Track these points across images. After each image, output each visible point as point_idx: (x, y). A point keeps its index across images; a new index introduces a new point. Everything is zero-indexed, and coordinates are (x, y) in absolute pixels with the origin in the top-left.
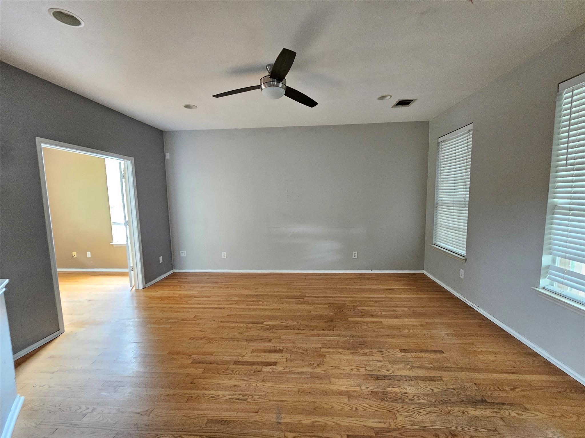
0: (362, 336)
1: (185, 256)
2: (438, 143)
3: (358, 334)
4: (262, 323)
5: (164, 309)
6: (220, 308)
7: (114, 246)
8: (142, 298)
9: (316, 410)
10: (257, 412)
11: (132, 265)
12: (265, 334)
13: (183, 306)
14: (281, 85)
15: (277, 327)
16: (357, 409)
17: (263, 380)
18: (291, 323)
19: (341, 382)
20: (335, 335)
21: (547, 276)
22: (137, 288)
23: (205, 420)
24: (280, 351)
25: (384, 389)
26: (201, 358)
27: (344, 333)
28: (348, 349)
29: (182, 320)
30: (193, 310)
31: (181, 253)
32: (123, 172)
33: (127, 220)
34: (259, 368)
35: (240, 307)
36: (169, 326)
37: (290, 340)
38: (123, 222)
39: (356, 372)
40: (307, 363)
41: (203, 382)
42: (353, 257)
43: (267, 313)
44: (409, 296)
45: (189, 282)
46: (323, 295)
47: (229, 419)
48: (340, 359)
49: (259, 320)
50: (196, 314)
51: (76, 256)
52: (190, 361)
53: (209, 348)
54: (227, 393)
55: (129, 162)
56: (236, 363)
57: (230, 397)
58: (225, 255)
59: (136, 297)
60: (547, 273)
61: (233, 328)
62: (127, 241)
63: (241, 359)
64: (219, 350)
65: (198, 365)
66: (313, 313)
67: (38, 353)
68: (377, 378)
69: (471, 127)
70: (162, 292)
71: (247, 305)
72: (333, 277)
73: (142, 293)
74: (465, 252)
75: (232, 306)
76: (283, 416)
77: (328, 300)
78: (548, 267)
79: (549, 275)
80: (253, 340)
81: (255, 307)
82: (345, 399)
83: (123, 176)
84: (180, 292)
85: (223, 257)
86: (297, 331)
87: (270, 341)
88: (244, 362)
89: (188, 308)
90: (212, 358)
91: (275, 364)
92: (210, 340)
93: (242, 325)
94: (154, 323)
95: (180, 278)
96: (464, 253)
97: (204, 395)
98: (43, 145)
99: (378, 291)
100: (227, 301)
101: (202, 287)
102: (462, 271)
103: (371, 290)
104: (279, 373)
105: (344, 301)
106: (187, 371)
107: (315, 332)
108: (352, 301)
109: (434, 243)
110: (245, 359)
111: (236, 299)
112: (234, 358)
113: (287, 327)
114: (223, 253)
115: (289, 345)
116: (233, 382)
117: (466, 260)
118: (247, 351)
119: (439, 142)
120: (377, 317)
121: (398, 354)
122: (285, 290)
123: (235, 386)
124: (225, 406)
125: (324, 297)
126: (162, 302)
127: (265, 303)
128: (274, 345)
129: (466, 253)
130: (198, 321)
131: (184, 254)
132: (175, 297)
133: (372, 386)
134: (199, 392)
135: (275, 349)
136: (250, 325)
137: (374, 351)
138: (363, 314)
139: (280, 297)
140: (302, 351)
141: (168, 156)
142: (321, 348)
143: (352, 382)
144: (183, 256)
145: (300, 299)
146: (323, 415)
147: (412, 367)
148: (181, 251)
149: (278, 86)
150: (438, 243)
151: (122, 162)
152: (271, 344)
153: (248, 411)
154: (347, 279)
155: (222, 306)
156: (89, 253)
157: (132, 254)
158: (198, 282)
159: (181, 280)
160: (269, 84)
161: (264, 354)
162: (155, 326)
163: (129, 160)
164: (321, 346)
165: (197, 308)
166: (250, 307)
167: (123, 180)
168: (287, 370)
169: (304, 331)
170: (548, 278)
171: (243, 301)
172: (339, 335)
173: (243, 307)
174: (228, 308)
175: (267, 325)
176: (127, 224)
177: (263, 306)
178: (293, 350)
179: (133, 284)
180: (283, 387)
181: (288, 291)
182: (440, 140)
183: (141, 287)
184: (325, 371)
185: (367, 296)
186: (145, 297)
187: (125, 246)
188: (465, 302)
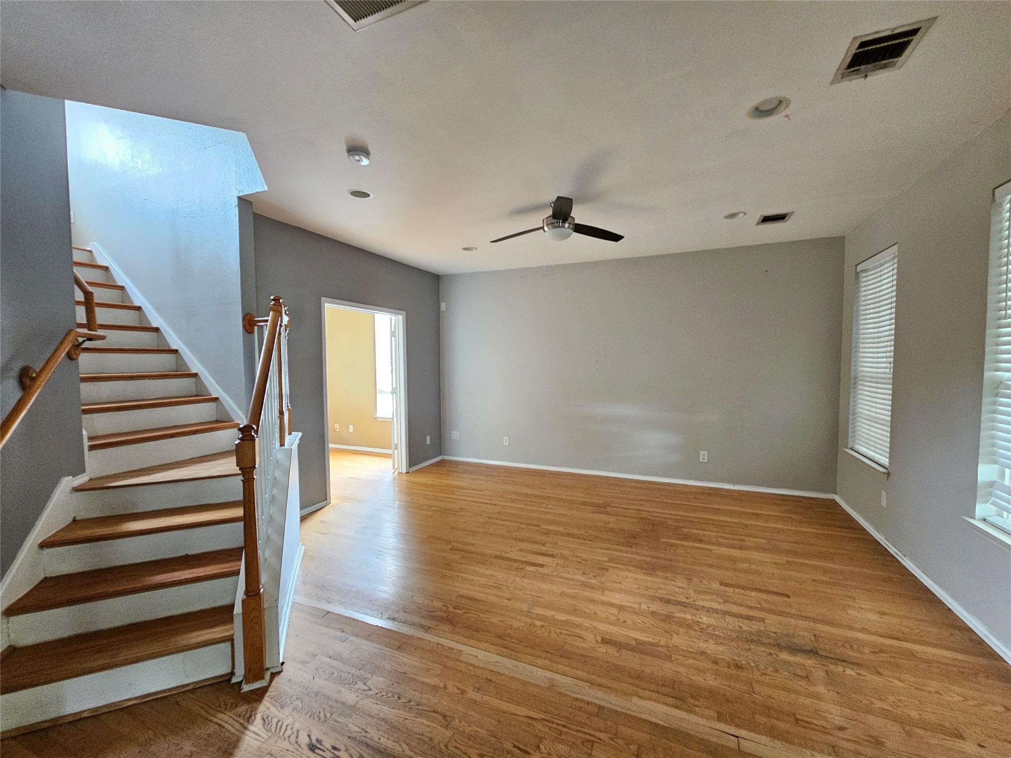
0: (670, 560)
1: (458, 438)
2: (857, 274)
3: (666, 557)
4: (539, 526)
5: (428, 497)
6: (491, 504)
7: (378, 420)
8: (405, 482)
9: (575, 611)
10: (510, 600)
11: (396, 442)
12: (539, 537)
13: (448, 496)
14: (567, 225)
15: (556, 533)
16: (625, 621)
17: (523, 577)
18: (575, 531)
19: (617, 595)
20: (632, 553)
21: (990, 499)
22: (400, 472)
23: (457, 595)
24: (553, 556)
25: (672, 613)
26: (460, 546)
27: (644, 552)
28: (643, 569)
29: (446, 509)
30: (459, 501)
31: (452, 435)
32: (393, 329)
33: (394, 386)
34: (521, 566)
35: (517, 506)
36: (430, 513)
37: (569, 547)
38: (391, 389)
39: (642, 591)
40: (581, 572)
41: (460, 566)
42: (701, 460)
43: (549, 517)
44: (780, 526)
45: (459, 472)
46: (635, 508)
47: (480, 598)
48: (627, 577)
49: (536, 523)
50: (462, 507)
51: (338, 430)
52: (449, 547)
53: (470, 539)
54: (483, 580)
55: (401, 317)
56: (497, 557)
57: (484, 583)
58: (508, 442)
59: (398, 480)
60: (990, 494)
61: (502, 525)
62: (393, 414)
63: (504, 555)
64: (482, 543)
65: (456, 552)
66: (611, 525)
67: (311, 517)
68: (668, 602)
69: (895, 249)
70: (428, 479)
71: (526, 505)
72: (663, 487)
73: (405, 477)
74: (887, 460)
75: (507, 504)
76: (536, 608)
77: (640, 514)
78: (992, 484)
79: (993, 498)
80: (522, 541)
81: (535, 508)
82: (615, 611)
83: (393, 334)
84: (447, 482)
85: (505, 444)
86: (582, 541)
87: (543, 545)
88: (507, 558)
89: (455, 499)
90: (472, 549)
91: (542, 566)
92: (474, 533)
93: (513, 524)
94: (415, 508)
95: (449, 467)
96: (885, 461)
97: (458, 576)
98: (326, 305)
99: (731, 513)
100: (502, 497)
101: (474, 479)
102: (884, 494)
103: (717, 511)
104: (544, 574)
105: (666, 518)
106: (445, 554)
107: (604, 545)
108: (677, 520)
109: (850, 445)
110: (508, 555)
111: (514, 497)
112: (498, 553)
113: (569, 535)
114: (505, 438)
115: (566, 552)
116: (491, 572)
117: (888, 474)
118: (512, 549)
119: (858, 271)
120: (708, 543)
121: (715, 586)
122: (582, 495)
123: (491, 575)
124: (478, 589)
125: (636, 510)
126: (426, 489)
127: (551, 506)
128: (547, 549)
129: (890, 462)
130: (463, 513)
131: (456, 435)
132: (442, 486)
133: (655, 607)
134: (454, 573)
135: (547, 552)
136: (524, 526)
137: (678, 576)
138: (686, 537)
139: (572, 502)
140: (580, 561)
141: (443, 306)
142: (606, 562)
143: (631, 599)
144: (455, 438)
145: (600, 508)
146: (580, 617)
147: (725, 602)
148: (453, 432)
149: (563, 227)
150: (858, 447)
151: (393, 318)
152: (543, 548)
153: (500, 597)
154: (684, 493)
155: (494, 502)
156: (352, 426)
157: (397, 429)
158: (471, 473)
159: (450, 469)
160: (552, 225)
161: (532, 555)
162: (416, 511)
163: (400, 314)
164: (607, 560)
165: (465, 500)
166: (529, 507)
167: (393, 338)
168: (555, 573)
169: (591, 542)
170: (990, 504)
171: (522, 500)
172: (637, 553)
173: (521, 506)
174: (500, 505)
175: (544, 529)
176: (394, 392)
177: (546, 508)
178: (570, 558)
179: (396, 467)
180: (544, 586)
181: (586, 496)
182: (859, 268)
183: (404, 471)
184: (601, 583)
185: (705, 517)
186: (407, 481)
187: (390, 420)
188: (886, 547)
